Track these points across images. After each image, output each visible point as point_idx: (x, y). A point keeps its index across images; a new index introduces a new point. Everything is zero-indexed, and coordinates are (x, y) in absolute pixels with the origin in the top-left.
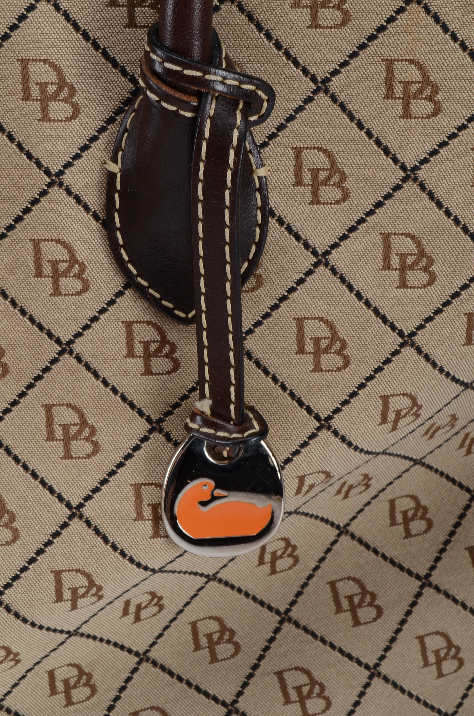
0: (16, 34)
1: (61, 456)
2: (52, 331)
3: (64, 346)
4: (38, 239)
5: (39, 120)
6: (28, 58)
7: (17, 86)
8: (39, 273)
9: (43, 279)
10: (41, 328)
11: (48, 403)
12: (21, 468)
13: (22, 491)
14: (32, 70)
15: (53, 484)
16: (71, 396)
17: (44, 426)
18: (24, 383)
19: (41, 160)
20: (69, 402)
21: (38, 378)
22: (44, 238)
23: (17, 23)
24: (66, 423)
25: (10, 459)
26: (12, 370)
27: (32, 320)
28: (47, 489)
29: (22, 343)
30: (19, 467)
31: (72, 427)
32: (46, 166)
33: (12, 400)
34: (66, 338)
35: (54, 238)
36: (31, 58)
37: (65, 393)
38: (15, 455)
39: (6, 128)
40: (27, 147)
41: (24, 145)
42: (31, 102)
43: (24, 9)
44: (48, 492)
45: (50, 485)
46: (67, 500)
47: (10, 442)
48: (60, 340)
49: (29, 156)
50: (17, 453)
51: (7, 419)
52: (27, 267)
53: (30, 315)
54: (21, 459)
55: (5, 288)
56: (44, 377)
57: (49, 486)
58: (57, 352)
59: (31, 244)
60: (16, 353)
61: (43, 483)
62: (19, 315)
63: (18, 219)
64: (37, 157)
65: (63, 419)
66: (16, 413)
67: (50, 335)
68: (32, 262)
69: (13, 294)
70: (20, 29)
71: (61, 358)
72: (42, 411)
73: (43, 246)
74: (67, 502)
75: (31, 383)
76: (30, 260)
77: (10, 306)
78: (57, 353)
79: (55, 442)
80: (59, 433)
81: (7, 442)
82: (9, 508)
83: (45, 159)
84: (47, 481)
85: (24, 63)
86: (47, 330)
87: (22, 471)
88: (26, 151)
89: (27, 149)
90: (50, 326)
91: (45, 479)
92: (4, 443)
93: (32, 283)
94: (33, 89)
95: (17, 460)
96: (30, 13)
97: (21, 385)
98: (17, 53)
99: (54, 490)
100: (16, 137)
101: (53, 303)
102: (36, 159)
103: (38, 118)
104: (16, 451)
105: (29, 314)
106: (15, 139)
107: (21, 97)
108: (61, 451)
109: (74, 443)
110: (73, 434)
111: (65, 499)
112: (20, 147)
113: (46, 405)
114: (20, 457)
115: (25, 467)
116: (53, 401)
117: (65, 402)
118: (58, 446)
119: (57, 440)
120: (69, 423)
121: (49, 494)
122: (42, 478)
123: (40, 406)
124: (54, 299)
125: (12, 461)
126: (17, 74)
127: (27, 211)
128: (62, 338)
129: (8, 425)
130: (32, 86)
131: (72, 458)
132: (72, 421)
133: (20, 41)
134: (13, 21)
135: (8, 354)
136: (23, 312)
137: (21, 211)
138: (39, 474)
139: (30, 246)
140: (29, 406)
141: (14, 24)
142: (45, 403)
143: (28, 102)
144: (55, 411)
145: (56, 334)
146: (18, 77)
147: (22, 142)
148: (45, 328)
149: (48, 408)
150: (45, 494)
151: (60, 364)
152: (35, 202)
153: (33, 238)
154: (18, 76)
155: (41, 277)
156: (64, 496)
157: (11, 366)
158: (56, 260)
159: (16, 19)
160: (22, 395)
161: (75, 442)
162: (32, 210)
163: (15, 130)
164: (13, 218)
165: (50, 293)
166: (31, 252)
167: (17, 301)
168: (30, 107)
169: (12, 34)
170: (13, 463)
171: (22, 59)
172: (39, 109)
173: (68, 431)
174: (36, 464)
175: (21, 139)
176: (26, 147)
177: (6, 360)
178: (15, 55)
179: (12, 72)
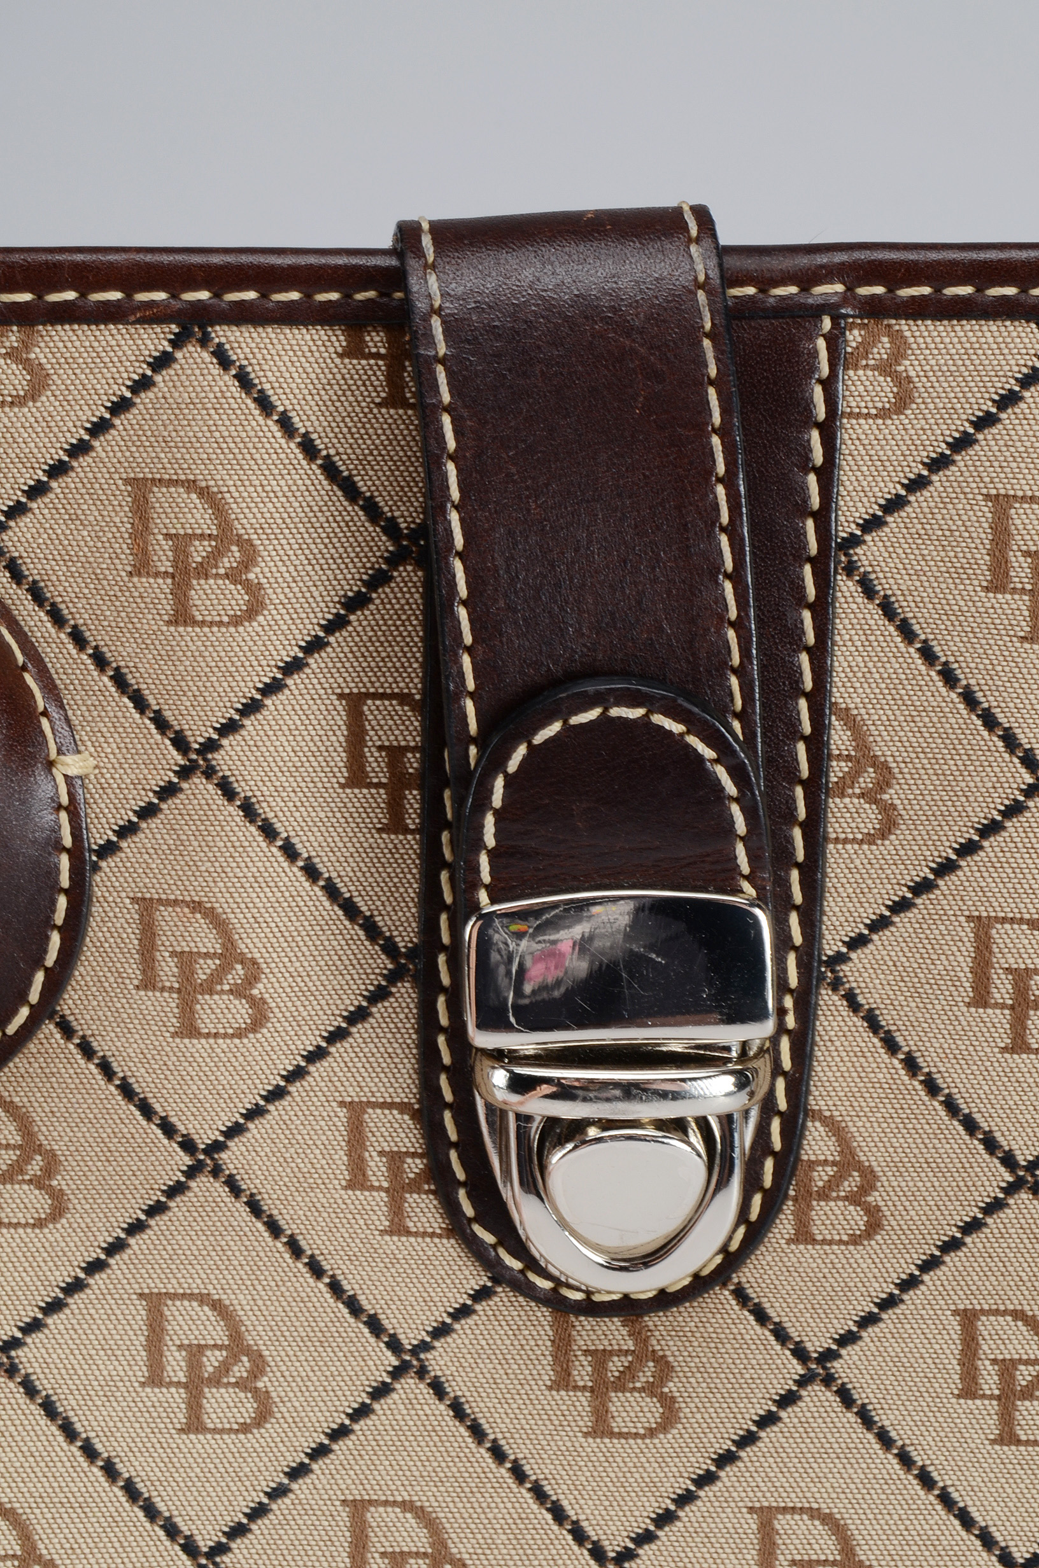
0: (990, 437)
1: (992, 1437)
2: (997, 1135)
3: (1021, 1173)
4: (989, 917)
5: (1023, 639)
6: (1012, 493)
7: (979, 556)
8: (981, 998)
9: (990, 1011)
10: (970, 1125)
11: (970, 1307)
12: (895, 1461)
13: (896, 1517)
14: (1018, 522)
15: (970, 1503)
16: (1026, 1293)
17: (955, 1362)
18: (915, 1256)
19: (1018, 731)
20: (1019, 1307)
21: (951, 1245)
22: (1003, 915)
23: (994, 410)
24: (1008, 1357)
25: (870, 1436)
26: (890, 1222)
27: (951, 1106)
28: (955, 1516)
29: (922, 1160)
30: (890, 1456)
31: (1022, 1367)
32: (1028, 746)
33: (884, 1296)
34: (1027, 1152)
35: (1027, 916)
36: (1020, 493)
37: (1012, 1283)
38: (883, 1427)
39: (941, 654)
40: (986, 700)
41: (980, 694)
42: (1008, 596)
43: (1016, 379)
44: (956, 1522)
45: (961, 1505)
46: (1003, 1544)
47: (871, 1395)
48: (1013, 1156)
49: (989, 721)
50: (886, 1423)
51: (868, 1340)
52: (955, 982)
53: (949, 1096)
54: (897, 1438)
55: (894, 1028)
56: (964, 1244)
57: (960, 1509)
58: (1004, 1185)
59: (969, 927)
60: (903, 1184)
61: (946, 1499)
62: (922, 1093)
63: (946, 868)
64: (1007, 725)
65: (1002, 1347)
66: (891, 1326)
67: (990, 1144)
68: (967, 970)
69: (911, 1043)
70: (1000, 426)
71: (1011, 1201)
72: (954, 1324)
73: (999, 933)
74: (1002, 1549)
75: (932, 1255)
76: (964, 965)
77: (903, 1072)
78: (1002, 1188)
79: (978, 1402)
80: (989, 1381)
81: (864, 1395)
82: (863, 1558)
83: (1027, 730)
84: (955, 1495)
85: (1001, 504)
86: (985, 1133)
87: (897, 1467)
88: (983, 710)
89: (986, 705)
90: (992, 1124)
91: (951, 1490)
92: (856, 1396)
93: (961, 1018)
94: (1016, 565)
95: (885, 1440)
96: (1028, 390)
97: (910, 1261)
98: (987, 480)
99: (972, 1518)
100: (962, 676)
101: (1008, 1070)
102: (1006, 729)
103: (1022, 634)
104: (884, 1419)
105: (947, 1091)
106: (959, 680)
107: (985, 584)
108: (992, 1425)
109: (1023, 1405)
110: (1024, 1383)
111: (997, 1542)
112: (969, 699)
113: (965, 1310)
114: (893, 1434)
115: (905, 1459)
116: (983, 1301)
117: (1011, 1307)
118: (986, 1412)
119: (984, 1396)
120: (1017, 1357)
121: (959, 1528)
122: (944, 1488)
123: (949, 1313)
124: (1010, 1061)
125: (873, 1441)
126: (980, 530)
127: (968, 849)
128: (1017, 1152)
129: (868, 1353)
130: (1014, 559)
131: (1019, 1442)
132: (1022, 1351)
133: (998, 454)
134: (984, 408)
135: (886, 1184)
136: (932, 1087)
137: (954, 849)
138: (938, 1478)
139: (967, 932)
140: (924, 1312)
141: (988, 413)
142: (962, 1307)
143: (999, 596)
144: (985, 1326)
145: (1004, 1143)
146: (984, 536)
147: (976, 688)
148: (980, 1128)
149: (968, 1319)
150: (951, 1527)
151: (1006, 1215)
152: (991, 829)
153: (977, 914)
154: (983, 533)
155: (985, 1005)
156: (996, 1534)
157: (888, 1213)
158: (1027, 969)
159: (994, 401)
160: (909, 1283)
161: (1027, 1403)
162: (982, 848)
163: (962, 659)
164: (934, 865)
165: (1003, 1045)
166: (969, 947)
167: (920, 1060)
168: (1005, 606)
169: (980, 437)
170: (877, 1446)
171: (998, 496)
172: (1026, 613)
173: (1013, 1377)
174: (930, 1452)
175: (973, 682)
176: (983, 700)
177: (879, 1199)
178: (982, 485)
179: (968, 524)
